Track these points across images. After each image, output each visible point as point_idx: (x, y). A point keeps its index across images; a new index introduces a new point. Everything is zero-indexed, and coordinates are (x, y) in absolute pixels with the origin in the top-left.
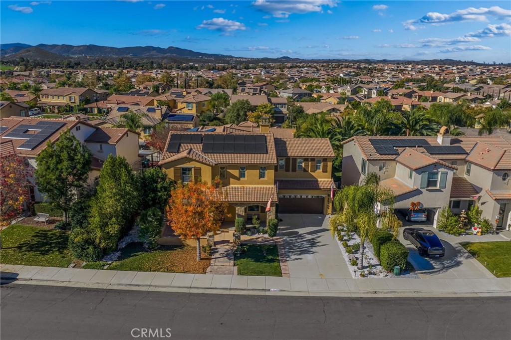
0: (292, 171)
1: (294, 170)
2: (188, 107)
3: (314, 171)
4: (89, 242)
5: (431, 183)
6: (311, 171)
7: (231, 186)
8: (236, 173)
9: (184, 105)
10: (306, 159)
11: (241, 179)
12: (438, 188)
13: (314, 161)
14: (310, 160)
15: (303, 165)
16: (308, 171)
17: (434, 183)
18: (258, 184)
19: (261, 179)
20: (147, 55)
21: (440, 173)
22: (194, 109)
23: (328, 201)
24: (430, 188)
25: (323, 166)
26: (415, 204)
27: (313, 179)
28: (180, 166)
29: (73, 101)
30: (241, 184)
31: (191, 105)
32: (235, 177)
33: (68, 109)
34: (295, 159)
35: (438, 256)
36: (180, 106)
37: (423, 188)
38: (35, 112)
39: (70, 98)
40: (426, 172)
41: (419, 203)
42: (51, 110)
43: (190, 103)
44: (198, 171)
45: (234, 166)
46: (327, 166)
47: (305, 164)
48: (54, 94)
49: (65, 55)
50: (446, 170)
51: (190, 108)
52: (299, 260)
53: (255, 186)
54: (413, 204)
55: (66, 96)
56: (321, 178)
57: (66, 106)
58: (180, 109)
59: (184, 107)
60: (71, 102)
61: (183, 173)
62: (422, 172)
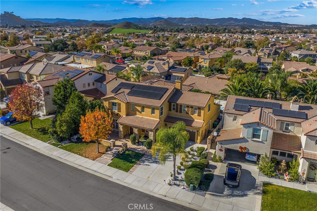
0: (180, 112)
1: (181, 112)
2: (204, 61)
3: (193, 115)
4: (55, 132)
5: (255, 135)
6: (191, 114)
7: (137, 116)
8: (139, 109)
9: (203, 60)
10: (188, 107)
11: (142, 113)
12: (260, 140)
13: (193, 108)
14: (190, 107)
15: (186, 109)
16: (189, 114)
17: (258, 136)
18: (151, 117)
19: (153, 114)
20: (228, 24)
21: (262, 130)
22: (208, 63)
23: (197, 135)
24: (254, 139)
25: (198, 112)
26: (243, 148)
27: (192, 120)
28: (111, 101)
29: (147, 54)
30: (142, 115)
31: (206, 60)
32: (139, 111)
33: (144, 58)
34: (181, 106)
35: (232, 186)
36: (200, 60)
37: (249, 138)
38: (129, 59)
39: (146, 52)
40: (251, 127)
41: (245, 148)
42: (137, 59)
43: (205, 59)
44: (119, 104)
45: (139, 105)
46: (200, 112)
47: (187, 109)
48: (139, 50)
49: (180, 24)
50: (267, 129)
51: (206, 62)
52: (147, 166)
53: (149, 118)
54: (241, 148)
55: (144, 51)
56: (197, 119)
57: (143, 57)
58: (200, 63)
59: (202, 62)
60: (147, 55)
61: (113, 105)
62: (248, 127)
